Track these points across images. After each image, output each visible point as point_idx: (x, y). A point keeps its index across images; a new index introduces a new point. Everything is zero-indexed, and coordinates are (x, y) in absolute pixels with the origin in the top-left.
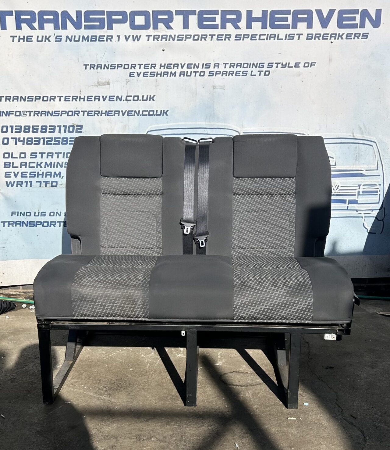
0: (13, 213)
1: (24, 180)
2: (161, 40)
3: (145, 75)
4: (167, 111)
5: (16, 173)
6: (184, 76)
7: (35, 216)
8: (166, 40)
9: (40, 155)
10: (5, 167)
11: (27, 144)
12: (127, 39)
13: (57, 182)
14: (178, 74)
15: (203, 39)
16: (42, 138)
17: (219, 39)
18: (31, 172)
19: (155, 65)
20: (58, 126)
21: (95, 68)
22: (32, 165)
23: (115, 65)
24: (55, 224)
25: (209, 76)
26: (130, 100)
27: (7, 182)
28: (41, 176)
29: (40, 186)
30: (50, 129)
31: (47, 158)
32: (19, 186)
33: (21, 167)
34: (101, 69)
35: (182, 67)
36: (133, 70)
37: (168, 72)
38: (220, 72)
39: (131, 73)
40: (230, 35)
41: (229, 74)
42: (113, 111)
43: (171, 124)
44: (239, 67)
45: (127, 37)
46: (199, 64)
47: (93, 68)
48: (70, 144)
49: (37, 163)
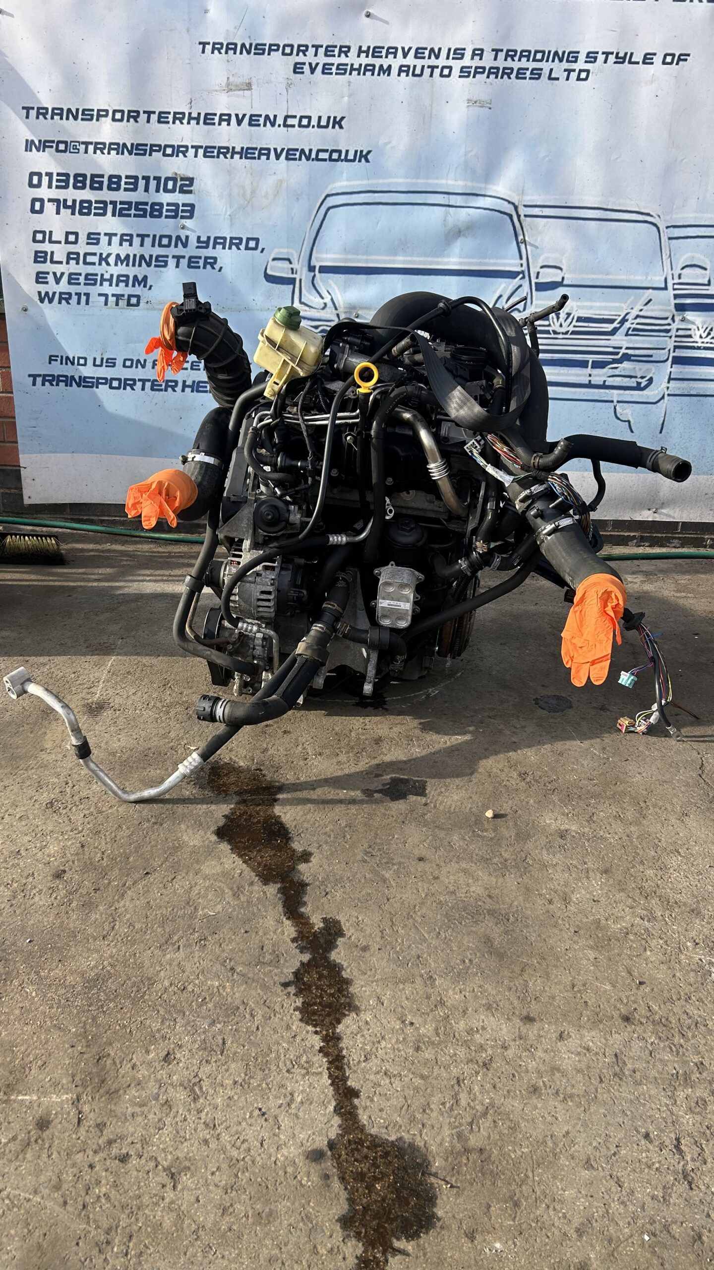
0: (51, 359)
1: (73, 289)
3: (326, 69)
4: (369, 152)
5: (58, 276)
6: (407, 75)
7: (95, 365)
9: (107, 238)
10: (36, 261)
11: (81, 213)
13: (138, 297)
14: (395, 71)
16: (111, 202)
18: (87, 275)
19: (349, 48)
20: (144, 178)
21: (223, 51)
22: (90, 259)
23: (265, 45)
24: (135, 384)
25: (460, 77)
26: (293, 126)
27: (40, 293)
28: (108, 283)
29: (106, 304)
30: (126, 183)
31: (121, 244)
32: (64, 302)
33: (68, 263)
34: (235, 53)
35: (405, 55)
36: (301, 58)
37: (374, 66)
38: (484, 68)
39: (296, 64)
41: (504, 73)
42: (256, 149)
43: (374, 181)
44: (524, 59)
46: (440, 49)
47: (219, 50)
48: (167, 217)
49: (101, 254)
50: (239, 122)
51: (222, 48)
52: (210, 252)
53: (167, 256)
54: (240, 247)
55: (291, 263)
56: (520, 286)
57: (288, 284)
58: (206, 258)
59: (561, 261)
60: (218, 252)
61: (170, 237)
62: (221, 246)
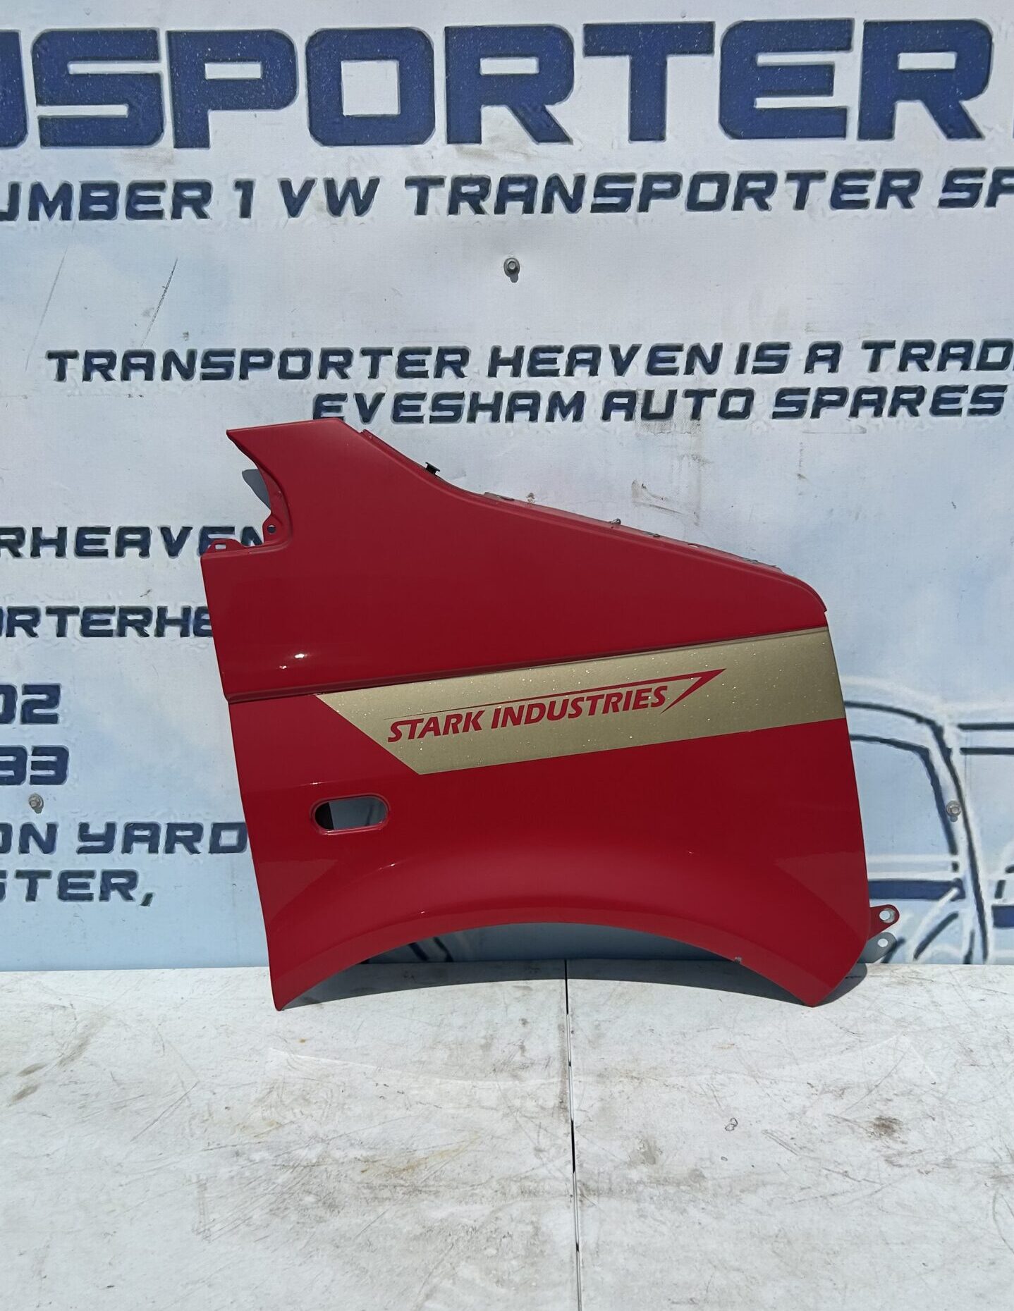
2: (500, 209)
3: (404, 410)
6: (629, 417)
8: (528, 209)
12: (294, 205)
14: (594, 407)
15: (749, 203)
17: (846, 197)
19: (464, 353)
21: (116, 372)
23: (231, 353)
25: (776, 415)
34: (149, 377)
35: (621, 366)
36: (333, 383)
37: (536, 397)
38: (843, 393)
39: (321, 398)
40: (914, 177)
41: (897, 402)
44: (954, 365)
45: (296, 189)
46: (717, 349)
47: (105, 372)
50: (173, 547)
51: (112, 365)
52: (115, 860)
54: (197, 846)
56: (953, 916)
58: (107, 875)
60: (138, 860)
61: (5, 829)
62: (146, 846)
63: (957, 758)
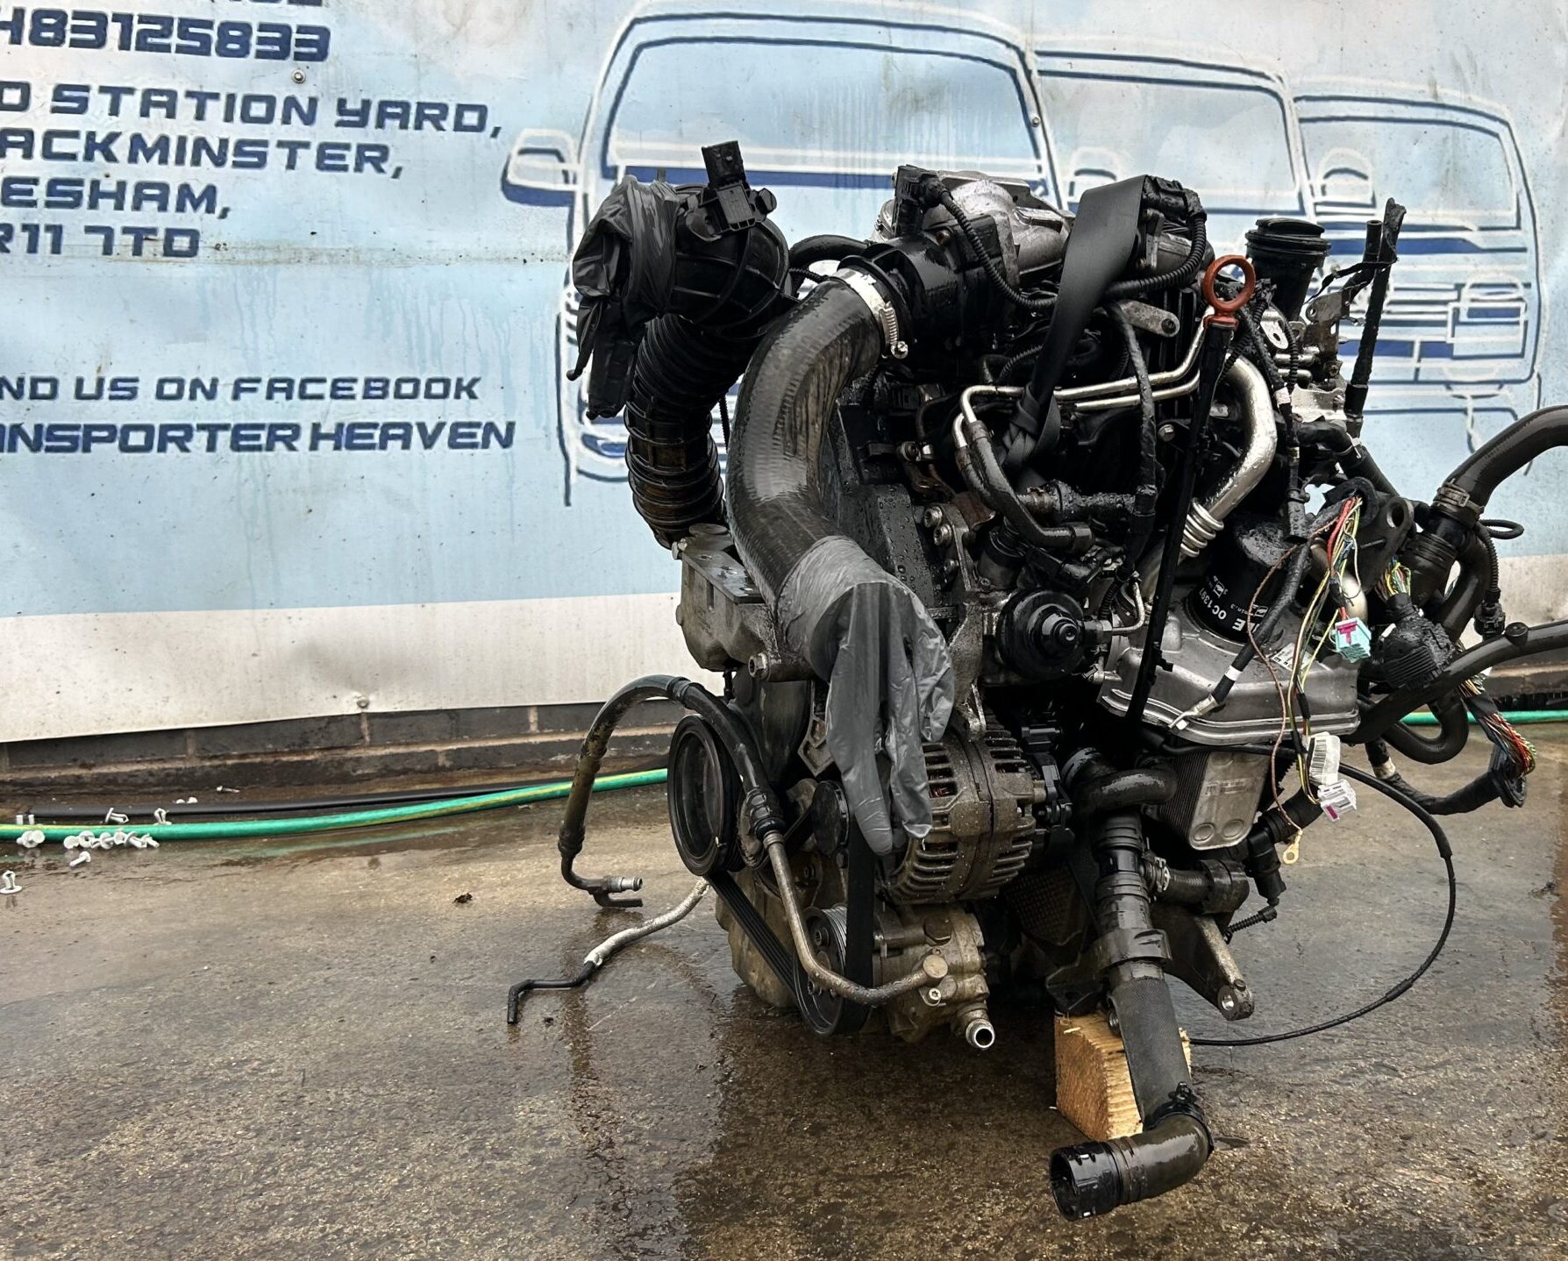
1: (16, 217)
7: (79, 395)
9: (107, 98)
11: (36, 40)
13: (194, 235)
16: (116, 18)
18: (53, 183)
22: (59, 145)
24: (189, 436)
28: (112, 202)
29: (107, 250)
31: (145, 113)
48: (260, 55)
49: (91, 136)
52: (370, 134)
53: (265, 143)
54: (443, 124)
55: (561, 160)
57: (557, 205)
58: (362, 148)
59: (1111, 163)
60: (391, 134)
61: (270, 101)
62: (397, 123)
63: (1035, 75)
